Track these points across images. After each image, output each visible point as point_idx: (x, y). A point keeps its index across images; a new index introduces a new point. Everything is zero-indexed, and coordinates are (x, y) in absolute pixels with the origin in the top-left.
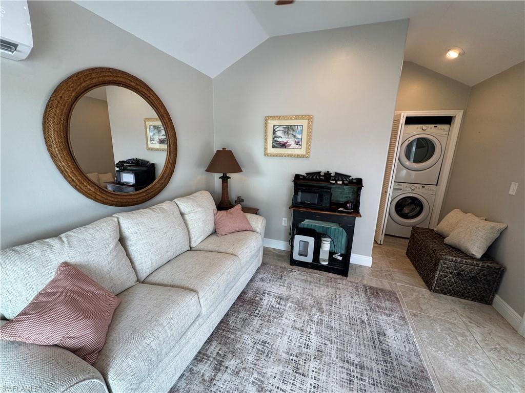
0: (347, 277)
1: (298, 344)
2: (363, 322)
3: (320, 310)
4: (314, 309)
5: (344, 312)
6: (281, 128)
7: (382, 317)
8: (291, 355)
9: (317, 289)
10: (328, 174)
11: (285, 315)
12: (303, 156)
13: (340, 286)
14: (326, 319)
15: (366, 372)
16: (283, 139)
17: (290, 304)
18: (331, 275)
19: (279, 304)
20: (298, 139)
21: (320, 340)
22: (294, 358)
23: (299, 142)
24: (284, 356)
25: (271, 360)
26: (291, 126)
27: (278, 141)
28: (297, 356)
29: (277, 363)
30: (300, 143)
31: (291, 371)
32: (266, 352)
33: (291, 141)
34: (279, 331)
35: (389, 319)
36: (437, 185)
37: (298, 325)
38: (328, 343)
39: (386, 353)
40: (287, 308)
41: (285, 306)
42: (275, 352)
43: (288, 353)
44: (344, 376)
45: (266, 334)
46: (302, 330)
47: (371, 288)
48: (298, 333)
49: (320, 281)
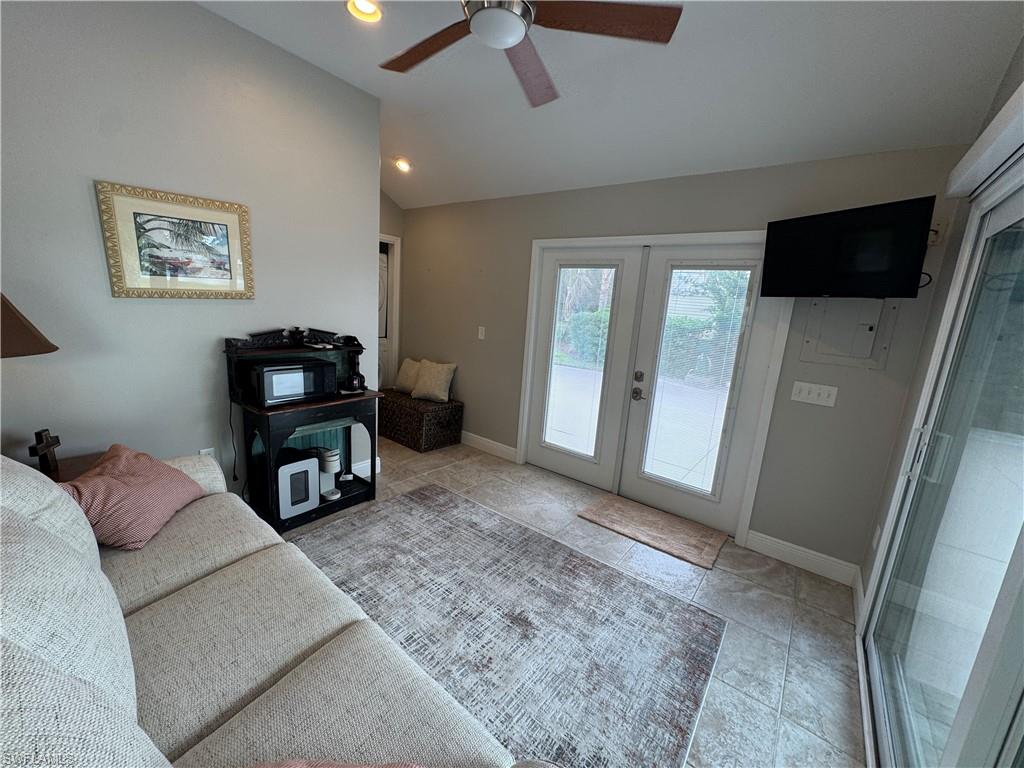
0: (374, 498)
1: (438, 600)
2: (450, 528)
3: (404, 552)
4: (398, 556)
5: (426, 534)
6: (166, 225)
7: (455, 512)
8: (448, 613)
9: (367, 536)
10: (296, 333)
11: (381, 592)
12: (239, 296)
13: (383, 513)
14: (423, 554)
15: (504, 561)
16: (175, 252)
17: (366, 577)
18: (353, 509)
19: (353, 590)
20: (220, 255)
21: (448, 576)
22: (455, 612)
23: (221, 263)
24: (446, 622)
25: (443, 640)
26: (193, 221)
27: (158, 257)
28: (455, 609)
29: (450, 634)
30: (227, 266)
31: (470, 624)
32: (427, 641)
33: (199, 259)
34: (402, 611)
35: (460, 509)
36: (386, 337)
37: (411, 585)
38: (455, 570)
39: (493, 535)
40: (371, 585)
41: (364, 584)
42: (434, 631)
43: (444, 616)
44: (499, 579)
45: (396, 631)
46: (422, 585)
47: (412, 493)
48: (421, 592)
49: (353, 525)
